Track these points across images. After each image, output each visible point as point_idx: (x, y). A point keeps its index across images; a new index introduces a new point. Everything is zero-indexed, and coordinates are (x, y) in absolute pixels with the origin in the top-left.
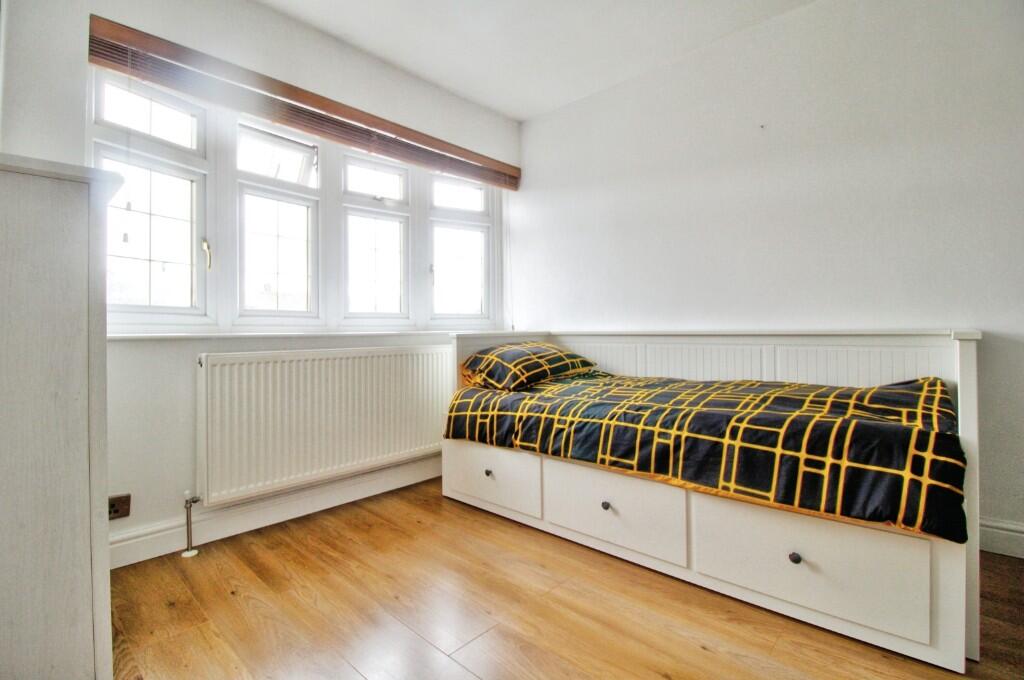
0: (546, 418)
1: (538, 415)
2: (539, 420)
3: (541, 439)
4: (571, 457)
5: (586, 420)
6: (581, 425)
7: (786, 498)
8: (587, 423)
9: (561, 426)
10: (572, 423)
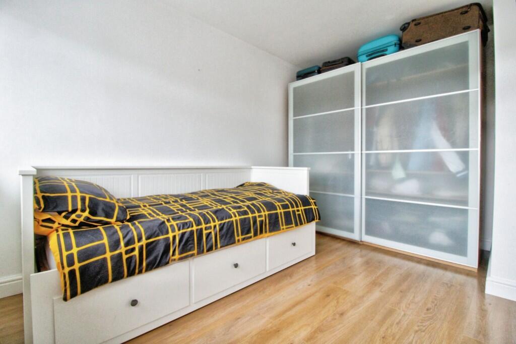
0: (197, 230)
1: (190, 229)
2: (192, 233)
3: (197, 246)
4: (221, 247)
5: (223, 222)
6: (222, 225)
7: (297, 225)
8: (225, 223)
9: (208, 231)
10: (215, 226)
